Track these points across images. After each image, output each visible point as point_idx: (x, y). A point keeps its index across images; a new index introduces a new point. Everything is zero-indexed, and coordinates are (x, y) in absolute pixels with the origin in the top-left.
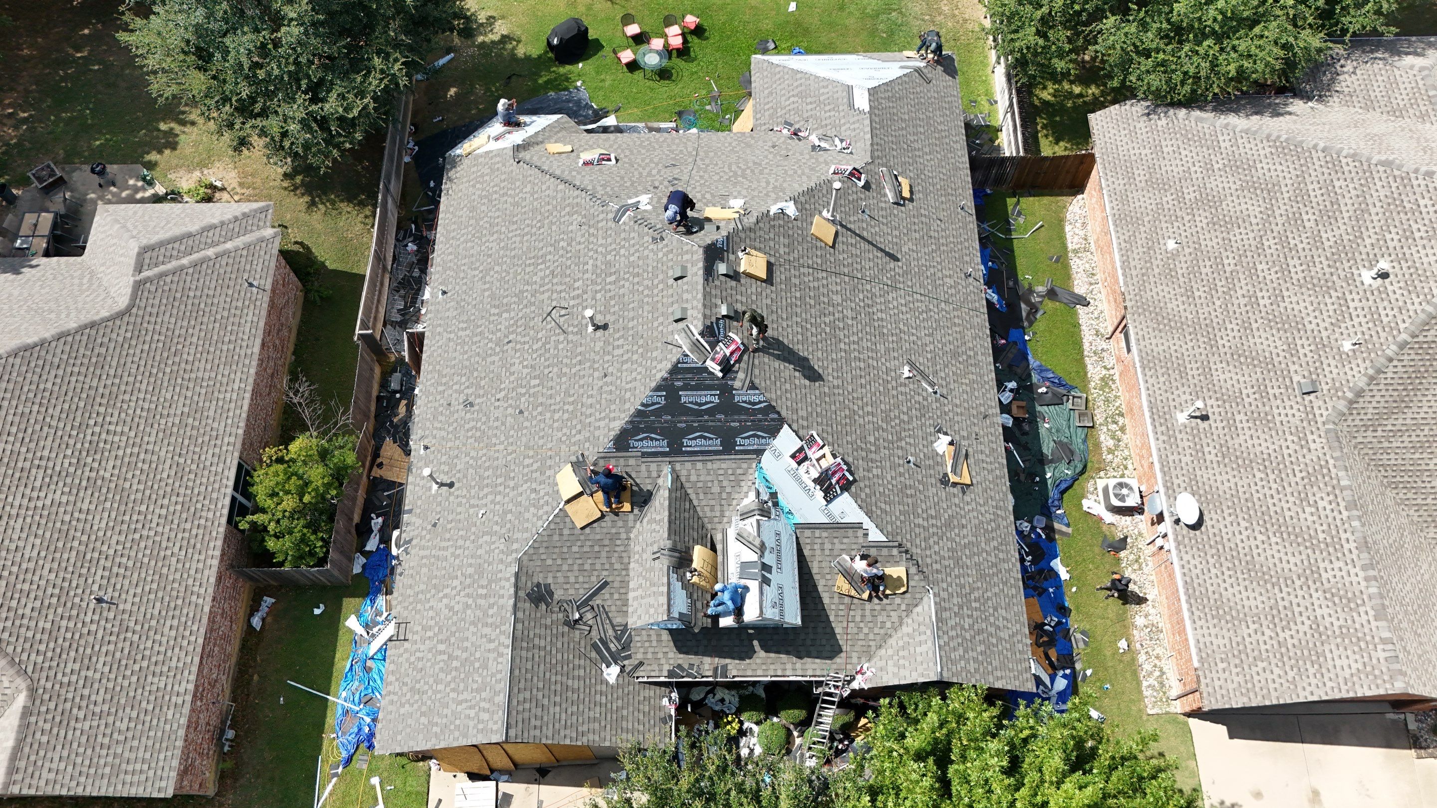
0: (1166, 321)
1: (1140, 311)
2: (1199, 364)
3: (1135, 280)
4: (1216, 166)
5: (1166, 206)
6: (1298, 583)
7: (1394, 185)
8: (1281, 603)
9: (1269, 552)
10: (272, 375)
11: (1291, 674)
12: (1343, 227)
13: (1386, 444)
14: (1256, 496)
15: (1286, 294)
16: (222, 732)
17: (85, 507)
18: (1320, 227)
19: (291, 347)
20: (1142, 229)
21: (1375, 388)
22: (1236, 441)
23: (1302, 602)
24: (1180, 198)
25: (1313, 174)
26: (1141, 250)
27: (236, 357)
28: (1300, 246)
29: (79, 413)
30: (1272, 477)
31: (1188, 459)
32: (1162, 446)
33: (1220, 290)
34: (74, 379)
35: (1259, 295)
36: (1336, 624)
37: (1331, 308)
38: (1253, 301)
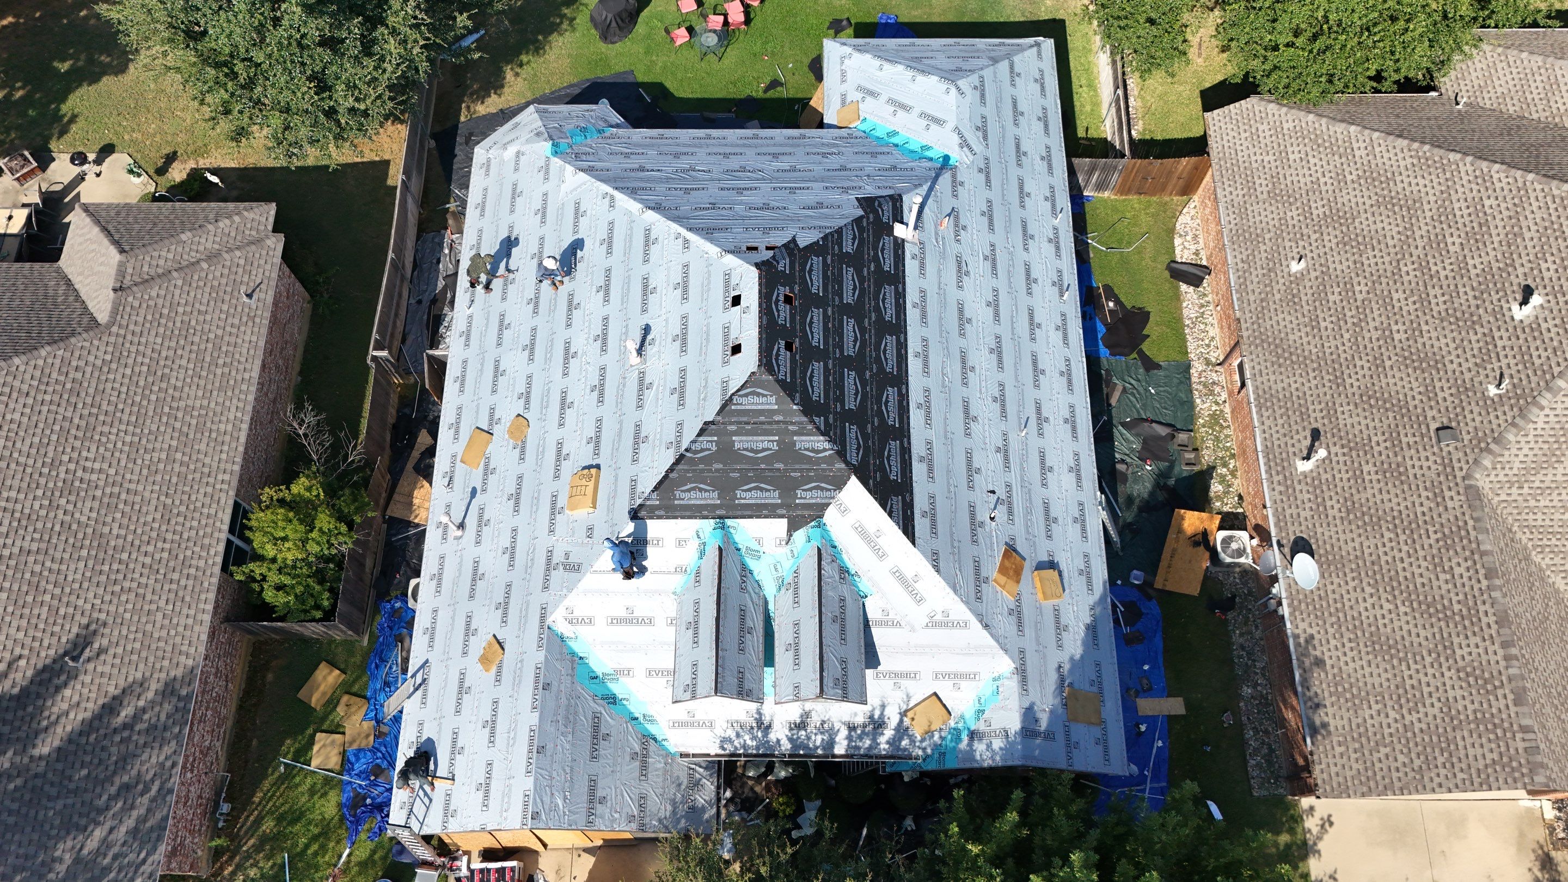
0: (1286, 355)
1: (1258, 341)
2: (1323, 405)
3: (1253, 306)
4: (1349, 178)
5: (1290, 222)
6: (1428, 660)
7: (1552, 206)
8: (1408, 682)
9: (1396, 624)
10: (274, 401)
11: (1417, 763)
12: (1492, 253)
13: (1532, 503)
14: (1383, 558)
15: (1425, 328)
16: (217, 805)
17: (58, 556)
18: (1466, 251)
19: (297, 368)
20: (1263, 248)
21: (1523, 440)
22: (1363, 496)
23: (1432, 681)
24: (1307, 213)
25: (1460, 190)
26: (1260, 272)
27: (232, 382)
28: (1443, 273)
29: (51, 448)
30: (1402, 538)
31: (1308, 513)
32: (1278, 498)
33: (1350, 321)
34: (45, 409)
35: (1395, 328)
36: (1470, 707)
37: (1476, 346)
38: (1387, 336)
